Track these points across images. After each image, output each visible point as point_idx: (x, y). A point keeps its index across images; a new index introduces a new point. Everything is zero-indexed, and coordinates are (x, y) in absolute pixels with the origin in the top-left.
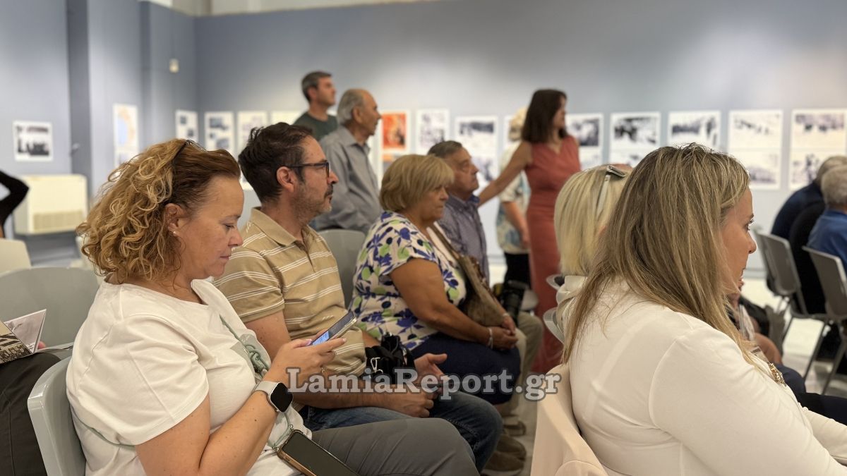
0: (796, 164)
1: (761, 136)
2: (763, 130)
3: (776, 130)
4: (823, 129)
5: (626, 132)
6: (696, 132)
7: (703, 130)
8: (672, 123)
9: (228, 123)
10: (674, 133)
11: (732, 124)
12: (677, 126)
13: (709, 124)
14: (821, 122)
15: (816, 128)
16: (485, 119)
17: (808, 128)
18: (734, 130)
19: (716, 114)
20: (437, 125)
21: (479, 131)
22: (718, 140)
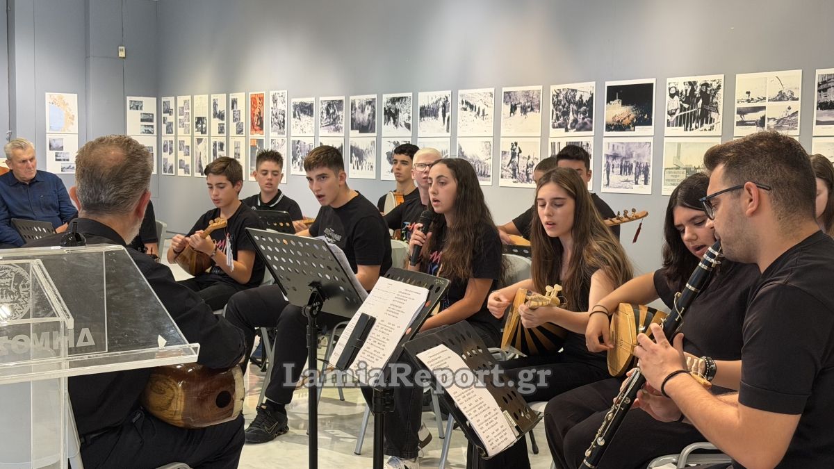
0: (504, 153)
1: (479, 119)
2: (481, 113)
3: (490, 111)
4: (524, 110)
5: (392, 115)
6: (436, 116)
7: (440, 113)
8: (420, 104)
9: (172, 106)
10: (422, 115)
11: (460, 106)
12: (422, 109)
13: (444, 106)
14: (523, 101)
15: (519, 109)
16: (308, 100)
17: (513, 109)
18: (460, 112)
19: (448, 93)
20: (281, 106)
21: (305, 113)
22: (450, 125)
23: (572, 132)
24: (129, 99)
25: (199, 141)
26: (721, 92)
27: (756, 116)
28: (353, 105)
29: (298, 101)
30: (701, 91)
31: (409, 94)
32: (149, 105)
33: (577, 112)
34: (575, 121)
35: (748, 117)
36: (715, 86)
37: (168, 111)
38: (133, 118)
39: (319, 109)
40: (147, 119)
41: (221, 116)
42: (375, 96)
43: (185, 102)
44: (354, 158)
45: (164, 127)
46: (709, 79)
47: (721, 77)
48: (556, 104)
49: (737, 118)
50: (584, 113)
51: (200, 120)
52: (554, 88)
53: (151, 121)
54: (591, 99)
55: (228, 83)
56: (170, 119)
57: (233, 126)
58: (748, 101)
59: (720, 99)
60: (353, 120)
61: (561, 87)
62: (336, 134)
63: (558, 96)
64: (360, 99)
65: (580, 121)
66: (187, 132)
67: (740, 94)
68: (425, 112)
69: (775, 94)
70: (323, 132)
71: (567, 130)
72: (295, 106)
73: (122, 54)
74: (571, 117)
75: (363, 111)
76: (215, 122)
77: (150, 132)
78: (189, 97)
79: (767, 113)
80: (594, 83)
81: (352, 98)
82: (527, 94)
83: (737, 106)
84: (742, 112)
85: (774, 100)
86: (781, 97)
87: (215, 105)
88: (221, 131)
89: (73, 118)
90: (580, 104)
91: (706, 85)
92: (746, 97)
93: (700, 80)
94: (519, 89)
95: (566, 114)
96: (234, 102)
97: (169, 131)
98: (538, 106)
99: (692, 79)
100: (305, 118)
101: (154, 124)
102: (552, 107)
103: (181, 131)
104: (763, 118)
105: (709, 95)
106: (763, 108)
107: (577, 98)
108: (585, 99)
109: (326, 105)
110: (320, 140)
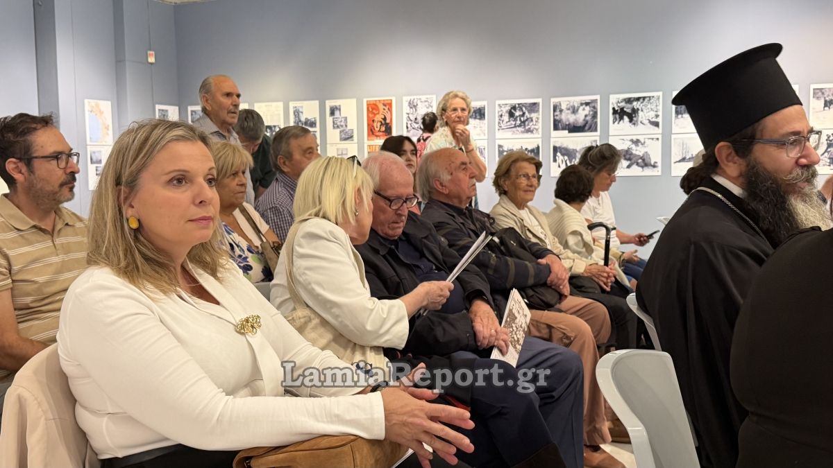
5: (626, 114)
10: (679, 113)
17: (828, 103)
24: (157, 107)
28: (557, 107)
39: (496, 112)
42: (596, 97)
44: (561, 158)
57: (333, 133)
60: (557, 122)
62: (528, 135)
70: (503, 134)
73: (151, 59)
75: (574, 112)
81: (556, 100)
87: (298, 113)
89: (107, 128)
96: (335, 109)
109: (508, 108)
110: (498, 142)
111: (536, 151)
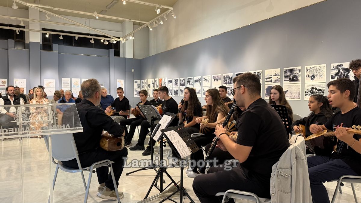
2: (208, 81)
3: (210, 81)
4: (217, 80)
5: (189, 82)
6: (198, 82)
7: (199, 81)
8: (195, 79)
9: (144, 82)
10: (195, 82)
11: (203, 80)
12: (195, 80)
13: (200, 80)
14: (217, 78)
15: (216, 80)
16: (171, 80)
17: (215, 80)
18: (203, 81)
19: (201, 77)
20: (166, 81)
21: (170, 82)
22: (201, 84)
23: (228, 85)
24: (134, 80)
25: (149, 89)
26: (262, 74)
27: (270, 80)
28: (180, 80)
29: (169, 80)
30: (257, 74)
31: (192, 77)
32: (139, 82)
33: (229, 80)
34: (229, 82)
35: (268, 80)
36: (260, 73)
37: (143, 83)
38: (135, 84)
39: (173, 81)
40: (138, 85)
41: (153, 84)
42: (185, 78)
43: (146, 81)
44: (181, 92)
45: (142, 86)
46: (259, 71)
47: (262, 71)
48: (224, 78)
49: (266, 80)
50: (230, 80)
51: (149, 85)
52: (224, 75)
53: (139, 85)
54: (232, 77)
55: (155, 77)
56: (143, 85)
57: (156, 86)
58: (268, 76)
59: (261, 76)
60: (180, 84)
61: (225, 74)
62: (177, 87)
63: (225, 76)
64: (182, 79)
65: (230, 82)
66: (146, 87)
67: (266, 75)
68: (196, 81)
69: (274, 74)
70: (174, 86)
71: (227, 84)
72: (168, 81)
73: (133, 71)
74: (228, 81)
75: (182, 81)
76: (152, 85)
77: (139, 88)
78: (147, 80)
79: (272, 79)
80: (233, 73)
81: (180, 79)
82: (218, 76)
83: (266, 77)
84: (267, 79)
85: (274, 76)
86: (276, 75)
87: (152, 81)
88: (153, 87)
89: (123, 85)
90: (230, 78)
91: (258, 73)
92: (268, 75)
93: (257, 72)
94: (216, 75)
95: (226, 80)
96: (156, 80)
97: (143, 87)
98: (220, 79)
99: (255, 71)
100: (170, 83)
101: (140, 86)
102: (223, 79)
103: (145, 87)
104: (272, 80)
105: (259, 75)
106: (272, 78)
107: (229, 77)
108: (231, 77)
109: (175, 80)
110: (174, 88)
111: (178, 90)
